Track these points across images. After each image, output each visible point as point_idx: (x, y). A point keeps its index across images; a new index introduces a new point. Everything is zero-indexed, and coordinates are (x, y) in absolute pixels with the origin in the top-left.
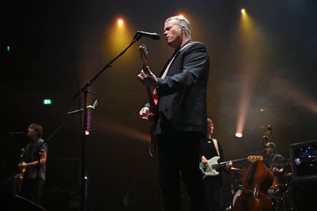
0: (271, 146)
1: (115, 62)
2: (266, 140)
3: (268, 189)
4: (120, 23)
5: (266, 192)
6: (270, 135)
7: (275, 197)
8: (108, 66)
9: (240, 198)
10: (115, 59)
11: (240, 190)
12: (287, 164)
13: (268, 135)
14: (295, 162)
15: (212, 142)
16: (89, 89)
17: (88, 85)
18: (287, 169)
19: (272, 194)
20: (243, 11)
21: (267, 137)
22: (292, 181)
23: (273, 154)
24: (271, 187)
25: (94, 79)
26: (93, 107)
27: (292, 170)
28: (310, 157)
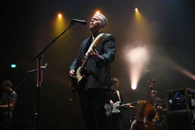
0: (154, 93)
1: (58, 39)
2: (151, 89)
3: (153, 118)
4: (60, 16)
5: (151, 121)
6: (153, 85)
7: (157, 124)
8: (54, 41)
9: (136, 125)
10: (59, 37)
11: (135, 120)
12: (164, 104)
13: (152, 86)
14: (169, 102)
15: (116, 93)
16: (42, 56)
17: (41, 53)
18: (164, 106)
19: (155, 122)
20: (136, 10)
21: (152, 87)
22: (167, 114)
23: (155, 98)
24: (154, 118)
25: (45, 50)
26: (44, 67)
27: (167, 107)
28: (178, 99)
